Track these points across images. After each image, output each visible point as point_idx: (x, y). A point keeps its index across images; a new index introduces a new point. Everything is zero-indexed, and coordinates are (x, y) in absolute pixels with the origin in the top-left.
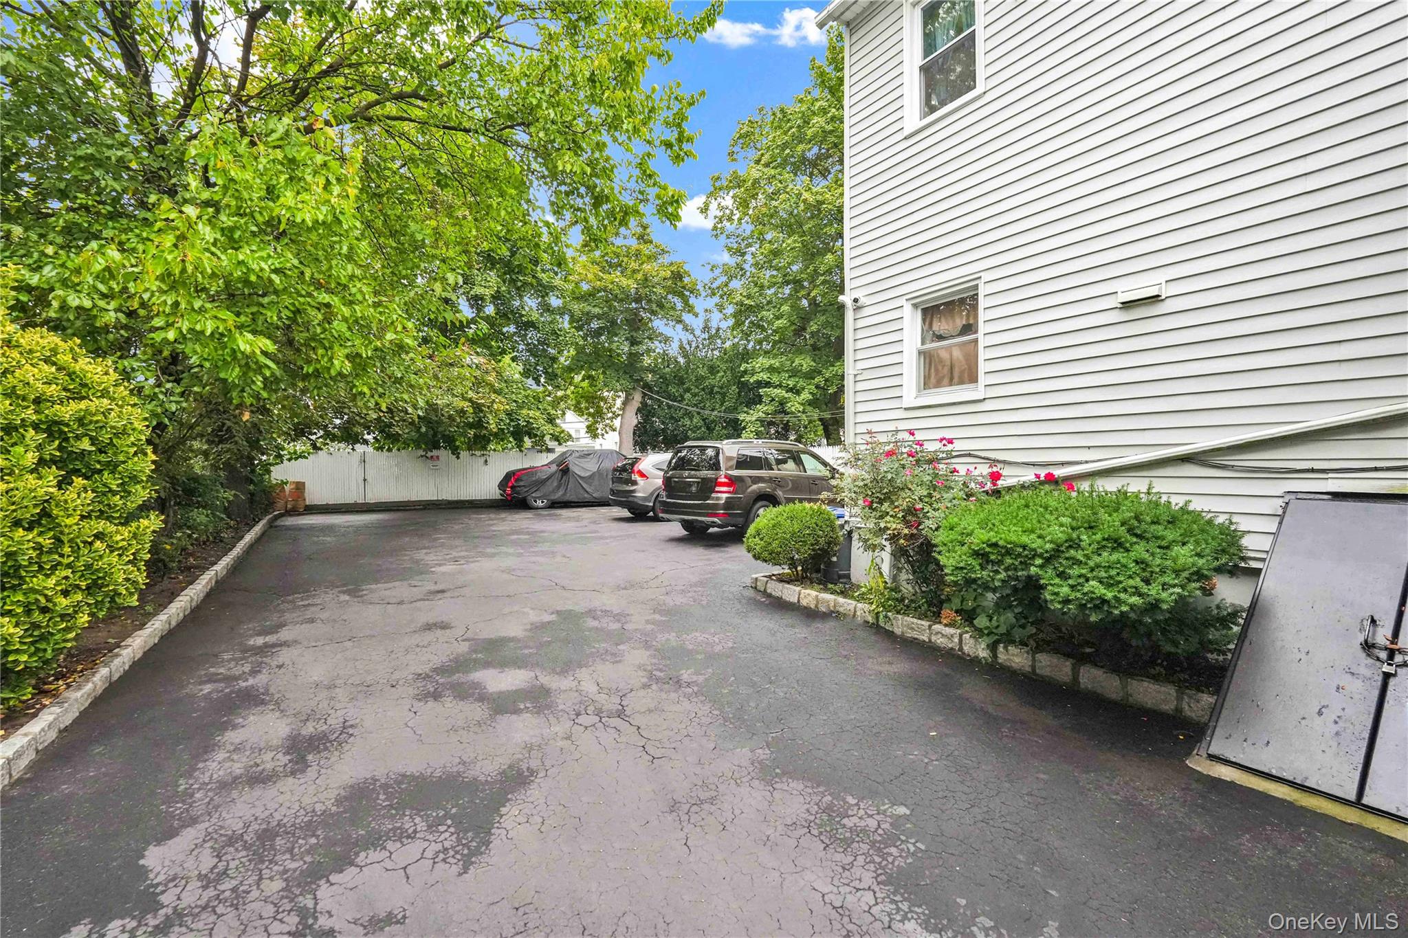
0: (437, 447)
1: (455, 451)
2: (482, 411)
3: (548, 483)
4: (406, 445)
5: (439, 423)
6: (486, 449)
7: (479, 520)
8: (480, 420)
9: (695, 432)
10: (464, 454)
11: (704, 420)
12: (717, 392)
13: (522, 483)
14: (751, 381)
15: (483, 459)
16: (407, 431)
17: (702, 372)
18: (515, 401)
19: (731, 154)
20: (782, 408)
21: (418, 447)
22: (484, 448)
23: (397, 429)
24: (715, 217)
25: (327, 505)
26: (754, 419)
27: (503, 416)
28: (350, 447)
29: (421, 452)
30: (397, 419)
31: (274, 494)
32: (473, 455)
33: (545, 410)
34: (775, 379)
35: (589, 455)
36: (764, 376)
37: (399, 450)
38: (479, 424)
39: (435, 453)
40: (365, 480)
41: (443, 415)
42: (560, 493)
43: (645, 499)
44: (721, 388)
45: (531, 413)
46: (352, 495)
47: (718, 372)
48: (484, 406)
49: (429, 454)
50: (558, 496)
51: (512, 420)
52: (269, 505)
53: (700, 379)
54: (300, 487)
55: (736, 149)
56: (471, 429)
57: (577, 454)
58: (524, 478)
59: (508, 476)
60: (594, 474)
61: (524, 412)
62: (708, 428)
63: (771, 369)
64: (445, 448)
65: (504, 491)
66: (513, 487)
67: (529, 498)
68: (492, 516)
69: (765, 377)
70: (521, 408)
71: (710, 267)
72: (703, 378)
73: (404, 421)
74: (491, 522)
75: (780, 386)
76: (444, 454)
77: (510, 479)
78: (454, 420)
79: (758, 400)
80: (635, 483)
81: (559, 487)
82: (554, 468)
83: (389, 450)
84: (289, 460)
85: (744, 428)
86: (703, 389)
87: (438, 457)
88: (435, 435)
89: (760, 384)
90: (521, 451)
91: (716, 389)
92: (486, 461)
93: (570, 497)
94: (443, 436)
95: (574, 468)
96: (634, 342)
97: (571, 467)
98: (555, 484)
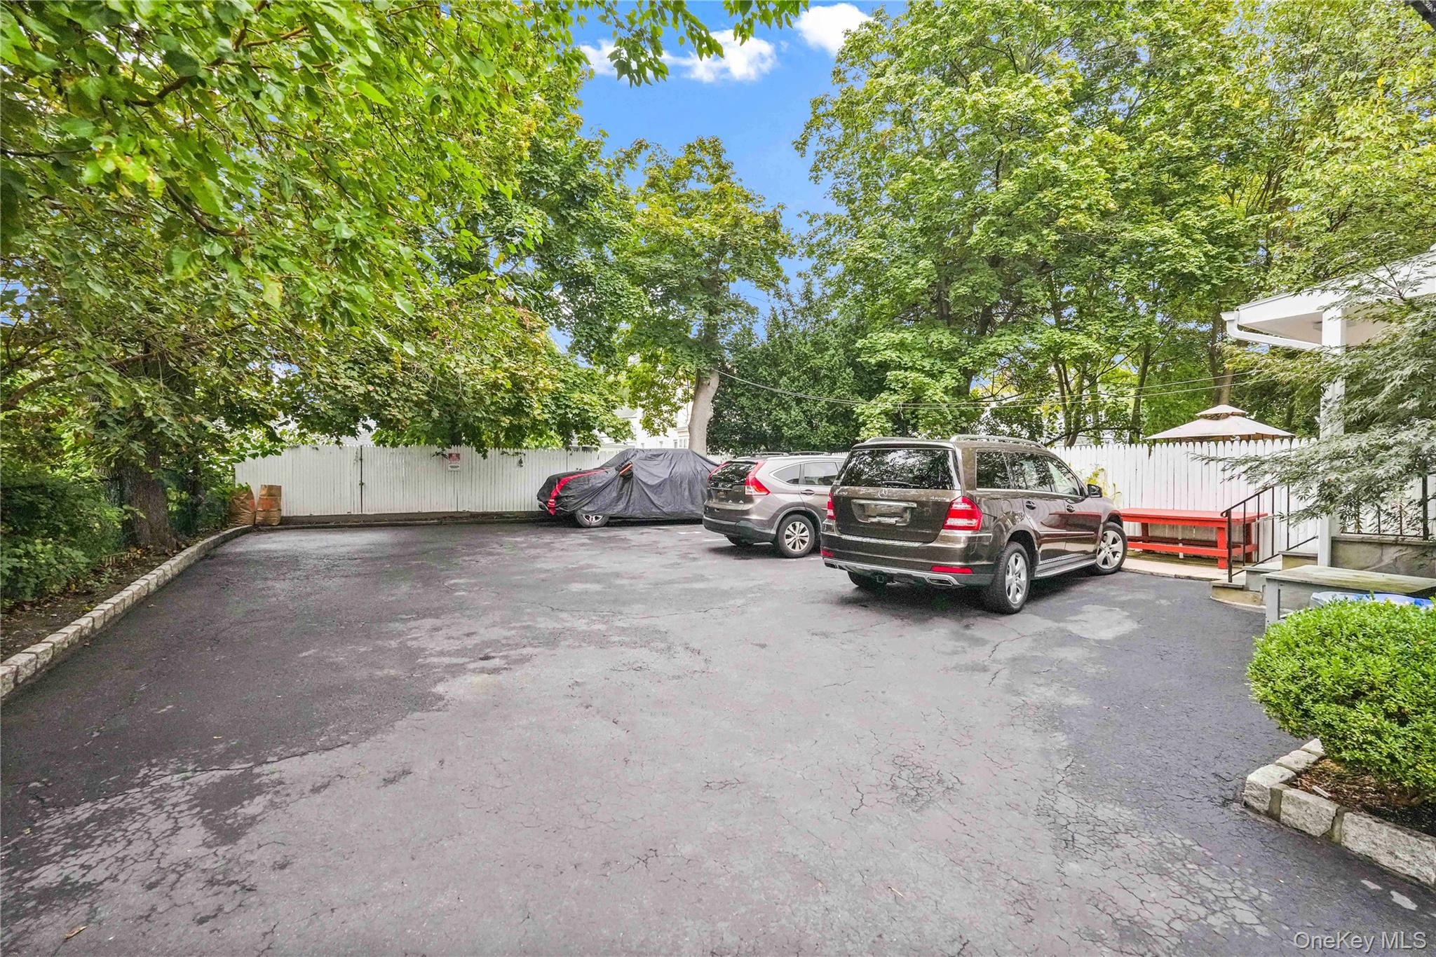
0: (456, 441)
1: (481, 448)
2: (522, 389)
3: (604, 493)
4: (414, 438)
5: (460, 405)
6: (520, 446)
7: (515, 545)
8: (519, 404)
9: (791, 429)
10: (492, 452)
11: (804, 412)
12: (826, 376)
13: (568, 493)
14: (873, 361)
15: (517, 459)
16: (410, 415)
17: (807, 349)
18: (563, 381)
19: (836, 73)
20: (917, 396)
21: (430, 440)
22: (518, 444)
23: (395, 412)
24: (817, 153)
25: (311, 516)
26: (878, 411)
27: (548, 400)
28: (334, 439)
29: (436, 449)
30: (394, 395)
31: (237, 502)
32: (503, 453)
33: (600, 394)
34: (906, 359)
35: (658, 456)
36: (891, 355)
37: (406, 445)
38: (517, 409)
39: (454, 450)
40: (362, 484)
41: (465, 393)
42: (621, 506)
43: (761, 523)
44: (831, 370)
45: (587, 398)
46: (345, 505)
47: (827, 349)
48: (526, 380)
49: (447, 451)
50: (618, 509)
51: (558, 407)
52: (230, 516)
53: (801, 359)
54: (273, 493)
55: (843, 66)
56: (505, 415)
57: (643, 455)
58: (573, 485)
59: (551, 483)
60: (664, 482)
61: (576, 395)
62: (810, 423)
63: (901, 346)
64: (468, 444)
65: (546, 503)
66: (558, 498)
67: (579, 512)
68: (533, 539)
69: (894, 355)
70: (571, 390)
71: (808, 217)
72: (807, 358)
73: (406, 400)
74: (533, 552)
75: (912, 368)
76: (467, 452)
77: (554, 486)
78: (482, 399)
79: (881, 386)
80: (749, 499)
81: (619, 498)
82: (612, 473)
83: (394, 445)
84: (254, 456)
85: (864, 424)
86: (805, 372)
87: (458, 455)
88: (453, 423)
89: (884, 366)
90: (568, 449)
91: (823, 372)
92: (521, 462)
93: (636, 512)
94: (466, 425)
95: (638, 473)
96: (712, 310)
97: (635, 472)
98: (614, 494)
